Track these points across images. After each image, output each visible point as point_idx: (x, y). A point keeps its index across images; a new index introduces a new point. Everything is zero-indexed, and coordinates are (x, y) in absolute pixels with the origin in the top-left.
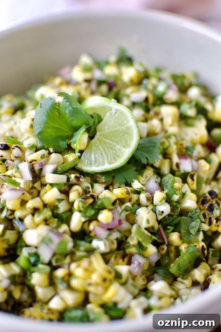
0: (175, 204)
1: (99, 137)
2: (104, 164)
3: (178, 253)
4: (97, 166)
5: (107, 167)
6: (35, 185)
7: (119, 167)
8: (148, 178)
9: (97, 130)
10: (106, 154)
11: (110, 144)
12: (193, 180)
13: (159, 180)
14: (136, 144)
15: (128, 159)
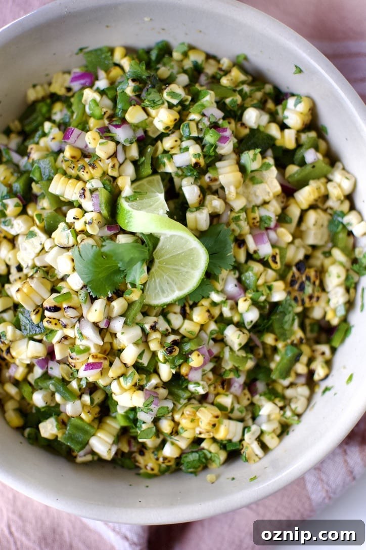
0: (262, 304)
1: (158, 265)
2: (173, 291)
3: (275, 350)
4: (167, 297)
5: (177, 294)
6: (106, 340)
7: (192, 291)
8: (224, 280)
9: (155, 257)
10: (173, 281)
11: (175, 270)
12: (276, 263)
13: (237, 275)
14: (206, 264)
15: (201, 281)
